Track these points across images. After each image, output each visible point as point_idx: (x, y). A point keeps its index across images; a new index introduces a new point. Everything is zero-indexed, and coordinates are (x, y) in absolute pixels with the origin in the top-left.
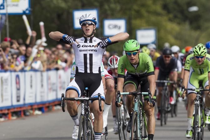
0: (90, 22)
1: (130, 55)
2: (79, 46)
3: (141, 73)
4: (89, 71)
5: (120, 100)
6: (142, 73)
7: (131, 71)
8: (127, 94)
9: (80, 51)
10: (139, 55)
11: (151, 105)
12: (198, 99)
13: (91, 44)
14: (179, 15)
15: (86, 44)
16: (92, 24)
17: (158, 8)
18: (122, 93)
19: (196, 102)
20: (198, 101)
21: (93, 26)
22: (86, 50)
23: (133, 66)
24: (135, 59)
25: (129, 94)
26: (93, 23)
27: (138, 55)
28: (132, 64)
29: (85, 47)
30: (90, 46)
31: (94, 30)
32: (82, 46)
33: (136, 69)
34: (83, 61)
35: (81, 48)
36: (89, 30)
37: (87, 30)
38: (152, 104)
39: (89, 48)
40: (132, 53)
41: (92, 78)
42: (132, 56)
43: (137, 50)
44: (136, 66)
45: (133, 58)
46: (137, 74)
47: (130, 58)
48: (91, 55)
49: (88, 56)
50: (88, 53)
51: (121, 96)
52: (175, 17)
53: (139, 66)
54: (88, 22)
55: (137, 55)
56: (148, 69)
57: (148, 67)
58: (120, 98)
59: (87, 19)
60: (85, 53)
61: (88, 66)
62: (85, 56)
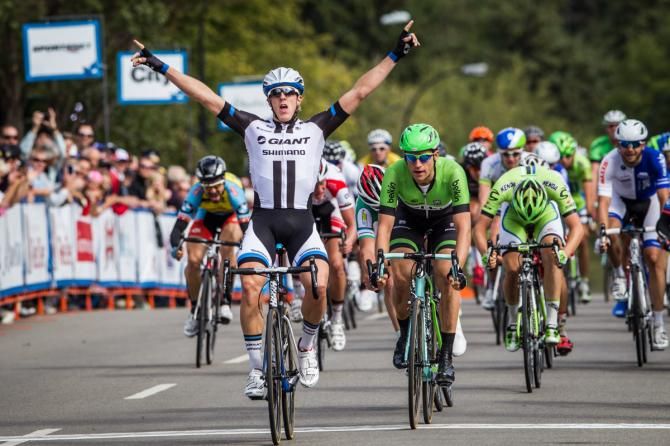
0: (289, 89)
1: (414, 160)
2: (261, 141)
3: (435, 208)
4: (284, 205)
5: (382, 271)
6: (438, 208)
7: (413, 201)
8: (399, 258)
9: (266, 153)
10: (435, 161)
11: (456, 285)
12: (527, 269)
13: (291, 137)
14: (352, 37)
15: (278, 136)
16: (292, 93)
17: (288, 17)
18: (387, 255)
19: (523, 278)
20: (529, 275)
21: (295, 97)
22: (280, 153)
23: (420, 189)
24: (424, 171)
25: (405, 258)
26: (297, 91)
27: (433, 163)
28: (417, 184)
29: (276, 143)
30: (288, 142)
31: (297, 107)
32: (270, 142)
33: (425, 197)
34: (272, 179)
35: (267, 146)
36: (286, 107)
37: (282, 107)
38: (458, 283)
39: (286, 147)
40: (418, 156)
41: (292, 221)
42: (419, 164)
43: (432, 150)
44: (425, 188)
45: (421, 169)
46: (427, 208)
47: (412, 169)
48: (291, 165)
49: (284, 167)
50: (284, 160)
51: (386, 261)
52: (340, 43)
53: (434, 187)
54: (284, 88)
55: (431, 161)
56: (457, 198)
57: (456, 193)
58: (383, 266)
59: (282, 81)
60: (277, 158)
61: (284, 191)
62: (277, 166)
